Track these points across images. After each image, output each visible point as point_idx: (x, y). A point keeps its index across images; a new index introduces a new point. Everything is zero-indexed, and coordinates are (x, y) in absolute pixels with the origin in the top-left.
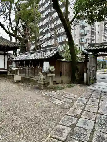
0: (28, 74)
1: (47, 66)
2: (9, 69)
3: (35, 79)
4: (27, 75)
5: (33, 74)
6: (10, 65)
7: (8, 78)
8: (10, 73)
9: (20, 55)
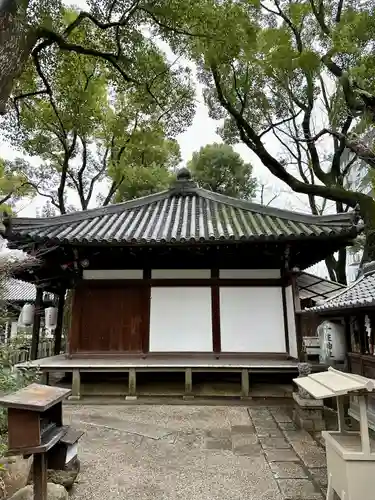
2: (301, 365)
9: (366, 276)
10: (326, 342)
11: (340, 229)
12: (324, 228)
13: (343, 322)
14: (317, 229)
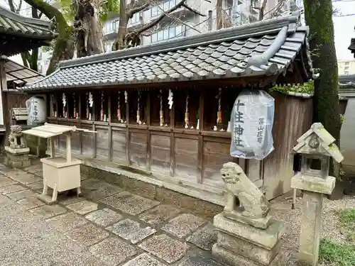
0: (111, 155)
1: (261, 121)
2: (13, 127)
3: (160, 183)
4: (103, 156)
5: (139, 153)
6: (16, 111)
7: (10, 167)
8: (19, 142)
9: (61, 69)
10: (32, 111)
11: (41, 32)
12: (29, 28)
13: (45, 98)
14: (22, 27)
